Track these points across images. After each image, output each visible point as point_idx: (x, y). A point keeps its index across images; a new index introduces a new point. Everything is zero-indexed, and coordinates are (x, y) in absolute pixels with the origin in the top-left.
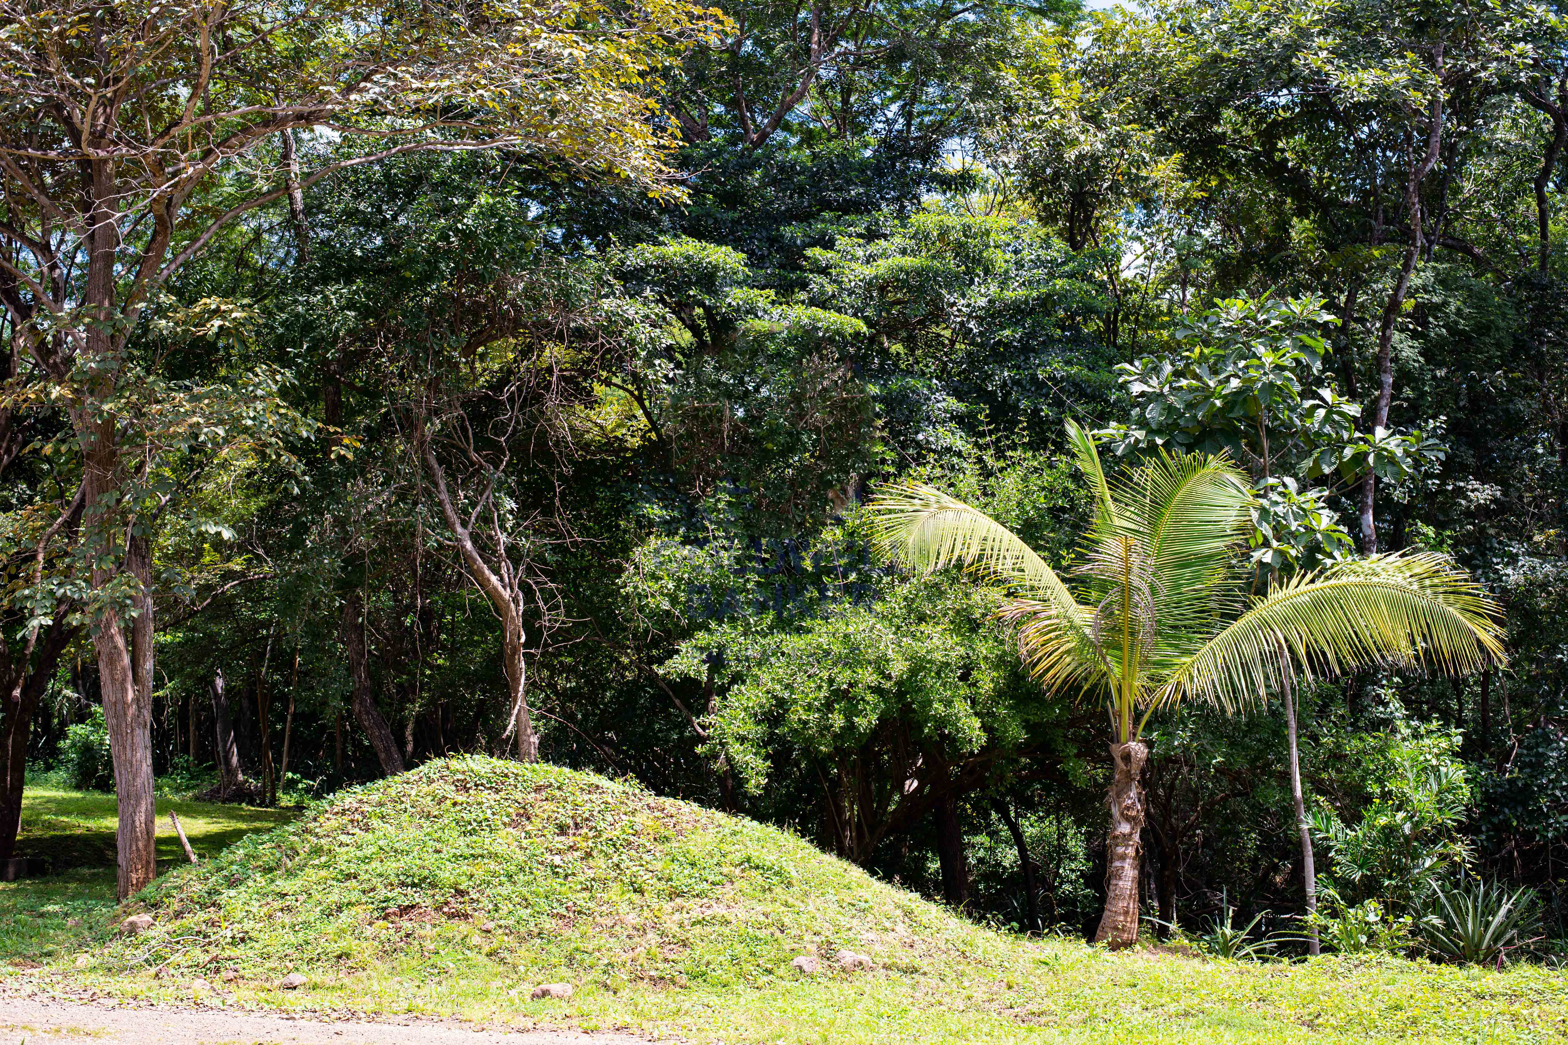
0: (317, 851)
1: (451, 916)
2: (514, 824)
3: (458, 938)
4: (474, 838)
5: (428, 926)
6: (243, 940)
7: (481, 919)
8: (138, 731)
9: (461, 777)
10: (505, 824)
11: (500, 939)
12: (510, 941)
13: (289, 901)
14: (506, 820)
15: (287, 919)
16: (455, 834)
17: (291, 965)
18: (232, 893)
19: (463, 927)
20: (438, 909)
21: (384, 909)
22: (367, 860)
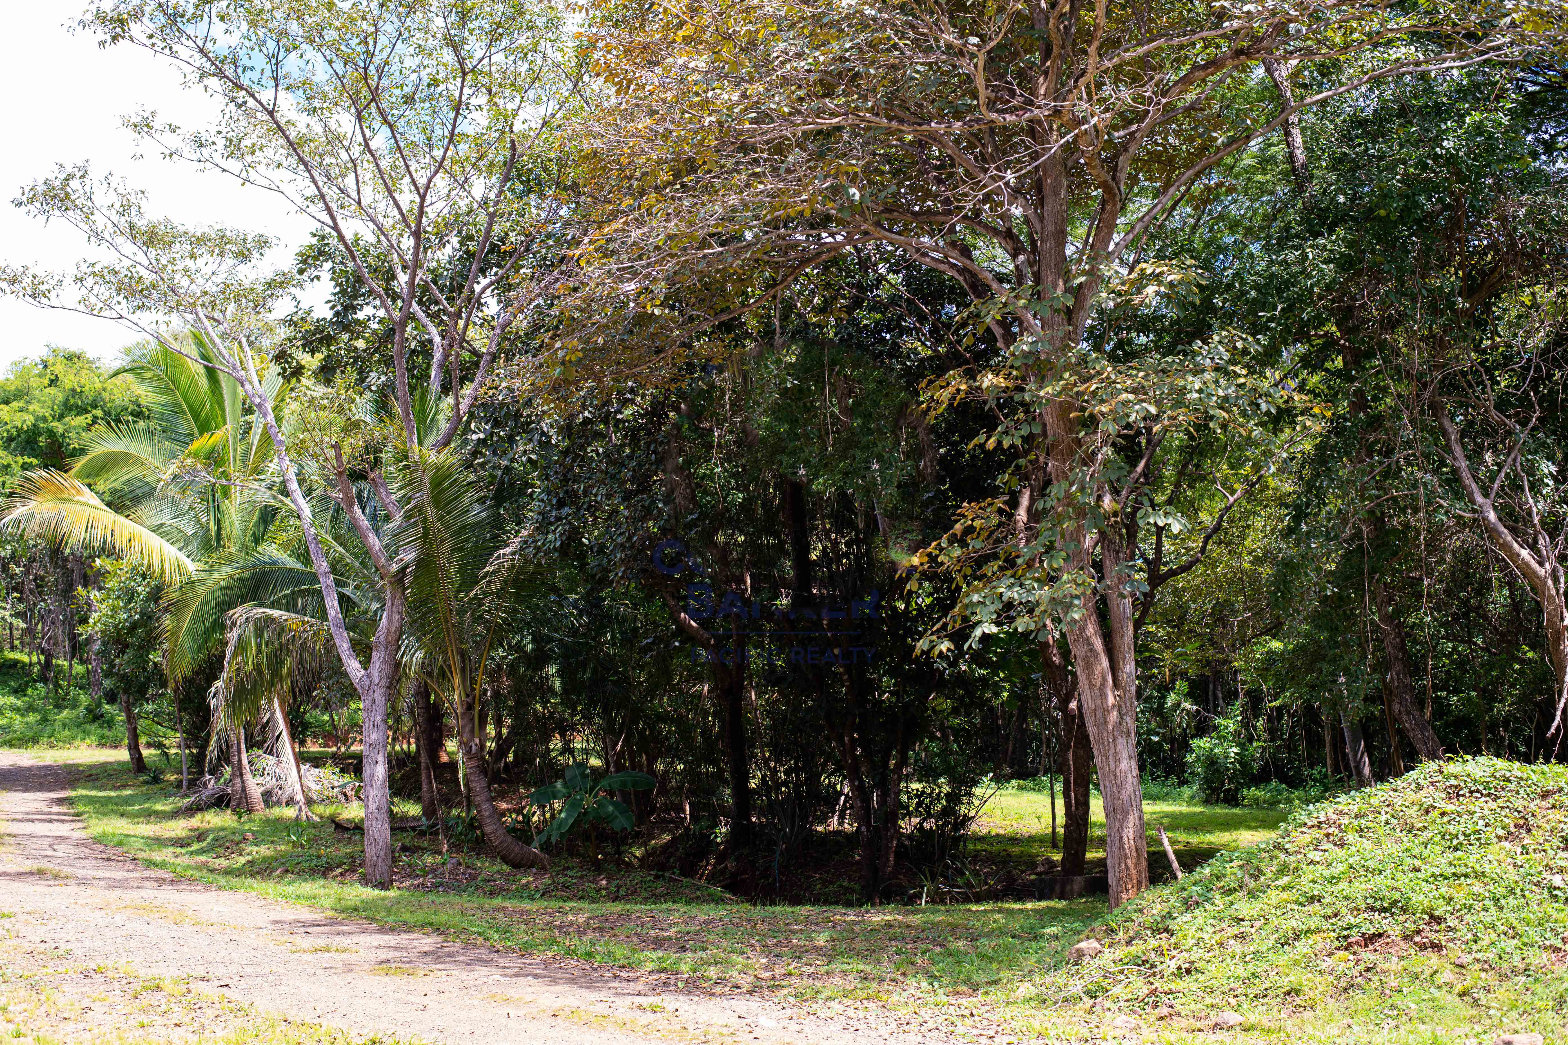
0: (1283, 870)
1: (1423, 947)
2: (1509, 836)
3: (1427, 974)
4: (1459, 854)
5: (1395, 959)
6: (1188, 971)
7: (1455, 951)
8: (1121, 741)
9: (1454, 782)
10: (1499, 838)
11: (1475, 977)
12: (1489, 978)
13: (1245, 927)
14: (1501, 832)
15: (1236, 947)
16: (1438, 849)
17: (1233, 1001)
18: (1188, 917)
19: (1433, 960)
20: (1407, 938)
21: (1346, 937)
22: (1334, 880)
